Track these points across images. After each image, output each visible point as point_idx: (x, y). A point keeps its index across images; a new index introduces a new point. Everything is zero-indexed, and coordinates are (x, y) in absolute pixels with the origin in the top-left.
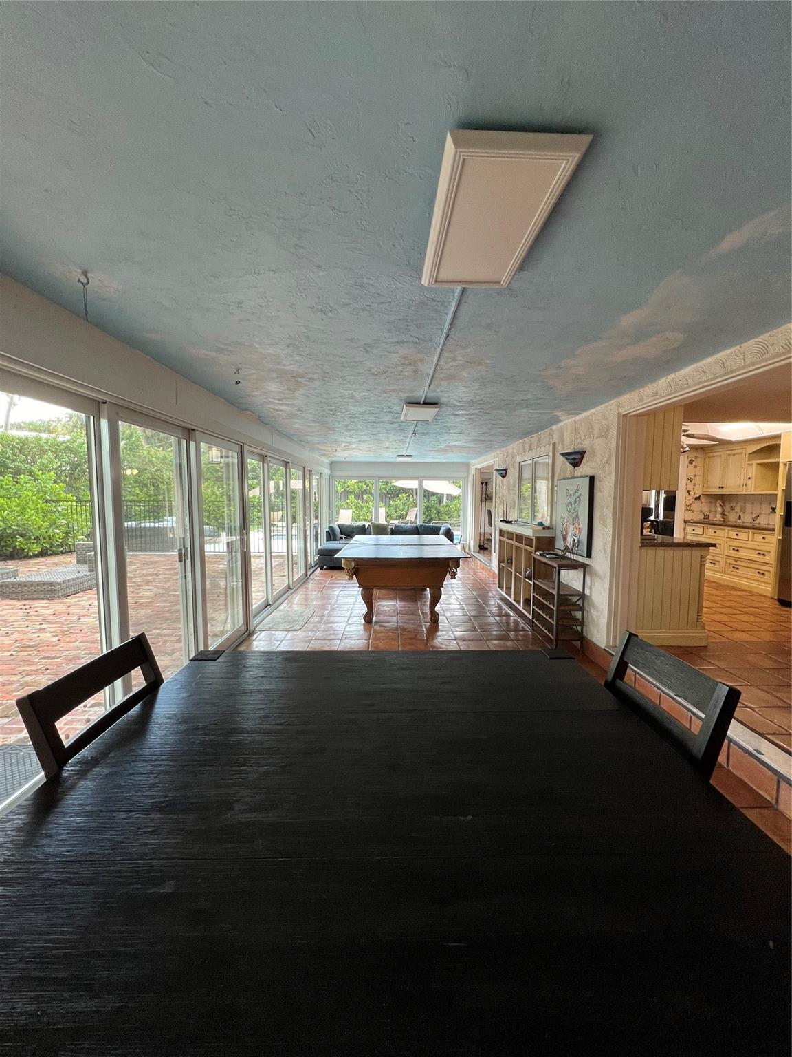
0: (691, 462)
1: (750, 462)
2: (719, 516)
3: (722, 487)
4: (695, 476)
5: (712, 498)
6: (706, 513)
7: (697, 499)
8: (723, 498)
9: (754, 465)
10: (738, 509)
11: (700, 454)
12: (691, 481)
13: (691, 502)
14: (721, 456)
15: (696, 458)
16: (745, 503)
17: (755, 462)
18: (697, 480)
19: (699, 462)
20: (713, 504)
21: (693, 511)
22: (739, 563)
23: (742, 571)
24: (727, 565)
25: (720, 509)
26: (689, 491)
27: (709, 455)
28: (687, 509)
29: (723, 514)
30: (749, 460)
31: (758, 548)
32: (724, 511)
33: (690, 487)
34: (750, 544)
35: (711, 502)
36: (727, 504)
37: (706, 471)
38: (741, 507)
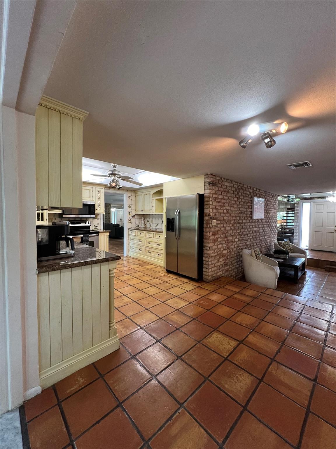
0: (129, 197)
1: (153, 198)
2: (143, 225)
3: (143, 211)
4: (132, 205)
5: (139, 216)
6: (138, 224)
7: (133, 216)
8: (144, 216)
9: (154, 200)
10: (150, 221)
11: (133, 194)
12: (130, 207)
13: (130, 218)
14: (141, 195)
15: (132, 195)
16: (152, 219)
17: (155, 198)
18: (132, 207)
19: (133, 198)
20: (140, 219)
21: (132, 223)
22: (150, 250)
23: (152, 254)
24: (146, 251)
25: (143, 222)
26: (129, 213)
27: (137, 194)
28: (129, 222)
29: (145, 224)
30: (152, 197)
31: (157, 242)
32: (145, 223)
33: (130, 211)
34: (154, 240)
35: (139, 219)
36: (146, 219)
37: (136, 202)
38: (151, 221)
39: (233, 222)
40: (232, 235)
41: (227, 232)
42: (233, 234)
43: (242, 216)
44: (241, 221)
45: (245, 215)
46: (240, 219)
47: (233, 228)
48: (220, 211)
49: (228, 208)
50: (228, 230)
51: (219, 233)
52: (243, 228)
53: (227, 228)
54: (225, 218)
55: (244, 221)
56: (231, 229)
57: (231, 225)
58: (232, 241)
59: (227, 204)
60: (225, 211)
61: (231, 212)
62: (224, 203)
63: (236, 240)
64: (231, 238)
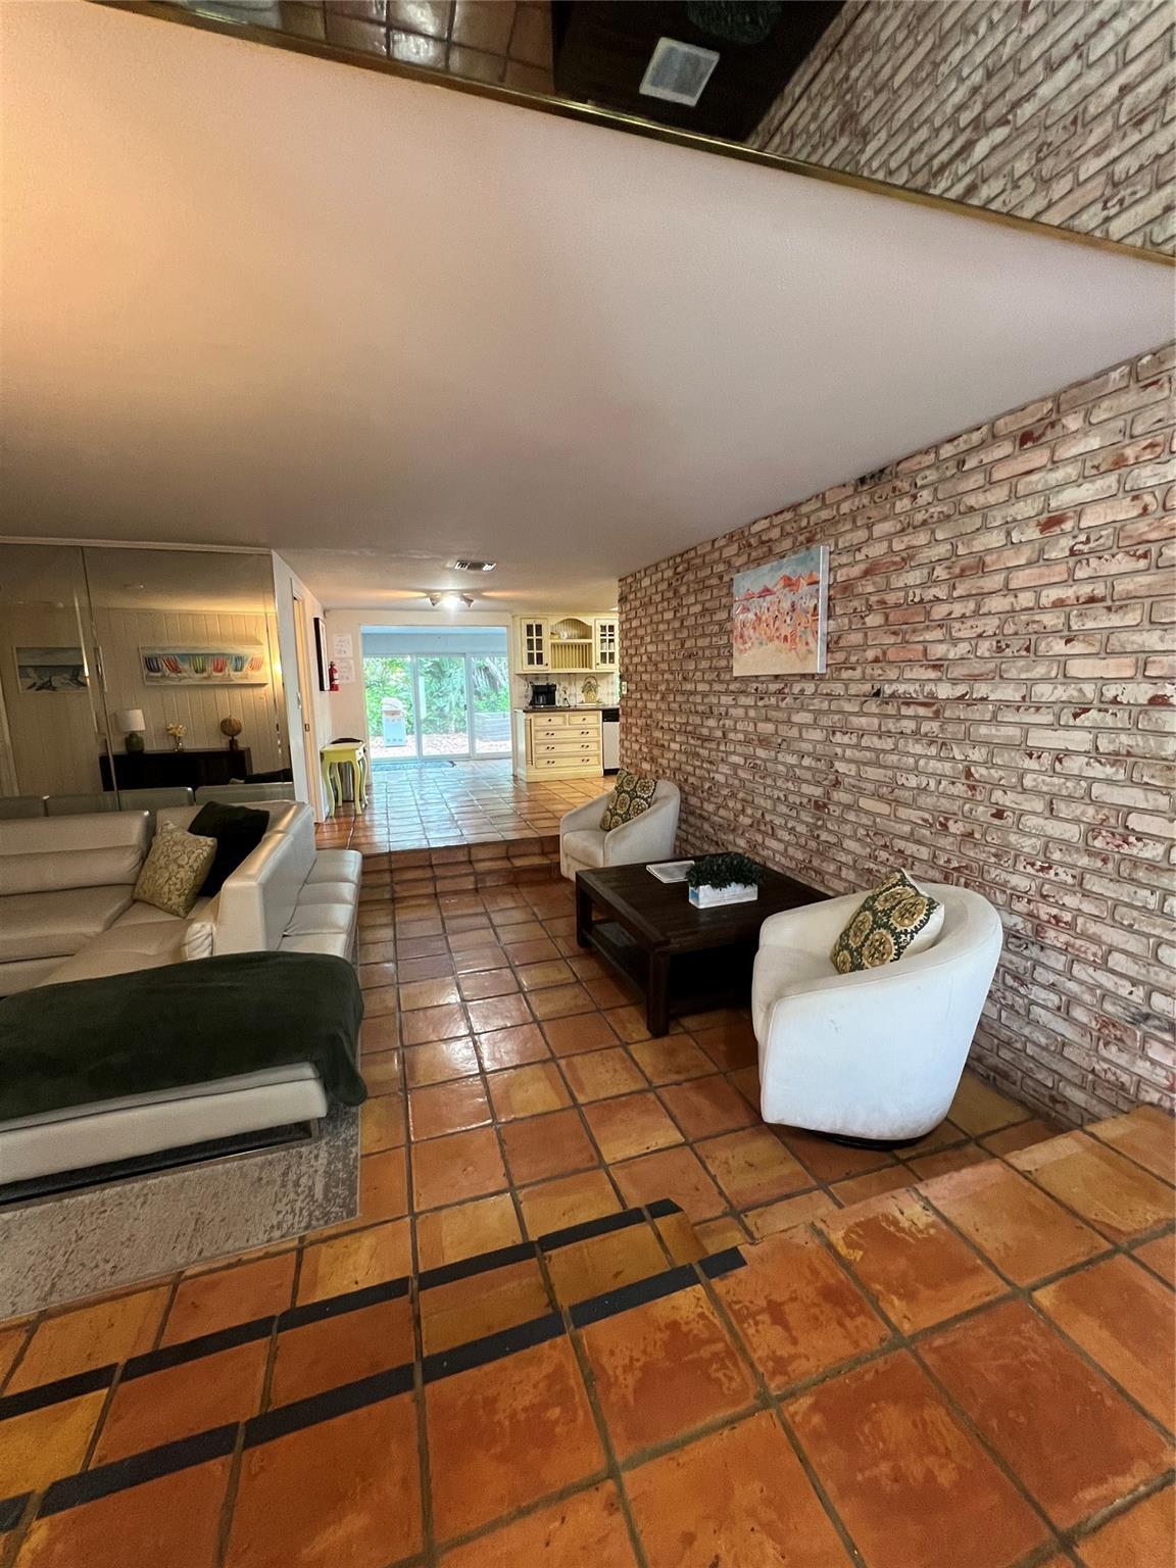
39: (663, 687)
40: (662, 728)
41: (651, 716)
42: (666, 725)
43: (693, 667)
44: (689, 687)
45: (704, 664)
46: (685, 679)
47: (664, 706)
48: (636, 660)
49: (651, 648)
50: (651, 710)
51: (635, 713)
52: (697, 712)
53: (650, 705)
54: (644, 677)
55: (701, 687)
56: (658, 709)
57: (658, 697)
58: (663, 746)
59: (648, 639)
60: (645, 658)
61: (659, 659)
62: (642, 638)
63: (675, 746)
64: (658, 734)
